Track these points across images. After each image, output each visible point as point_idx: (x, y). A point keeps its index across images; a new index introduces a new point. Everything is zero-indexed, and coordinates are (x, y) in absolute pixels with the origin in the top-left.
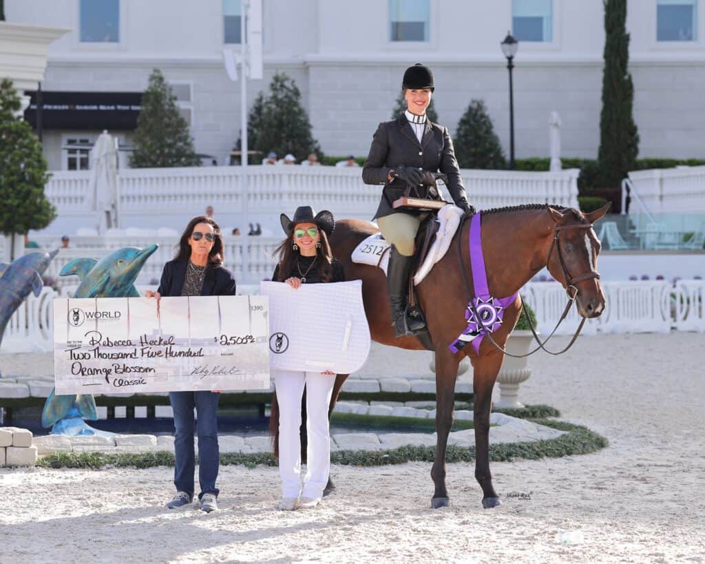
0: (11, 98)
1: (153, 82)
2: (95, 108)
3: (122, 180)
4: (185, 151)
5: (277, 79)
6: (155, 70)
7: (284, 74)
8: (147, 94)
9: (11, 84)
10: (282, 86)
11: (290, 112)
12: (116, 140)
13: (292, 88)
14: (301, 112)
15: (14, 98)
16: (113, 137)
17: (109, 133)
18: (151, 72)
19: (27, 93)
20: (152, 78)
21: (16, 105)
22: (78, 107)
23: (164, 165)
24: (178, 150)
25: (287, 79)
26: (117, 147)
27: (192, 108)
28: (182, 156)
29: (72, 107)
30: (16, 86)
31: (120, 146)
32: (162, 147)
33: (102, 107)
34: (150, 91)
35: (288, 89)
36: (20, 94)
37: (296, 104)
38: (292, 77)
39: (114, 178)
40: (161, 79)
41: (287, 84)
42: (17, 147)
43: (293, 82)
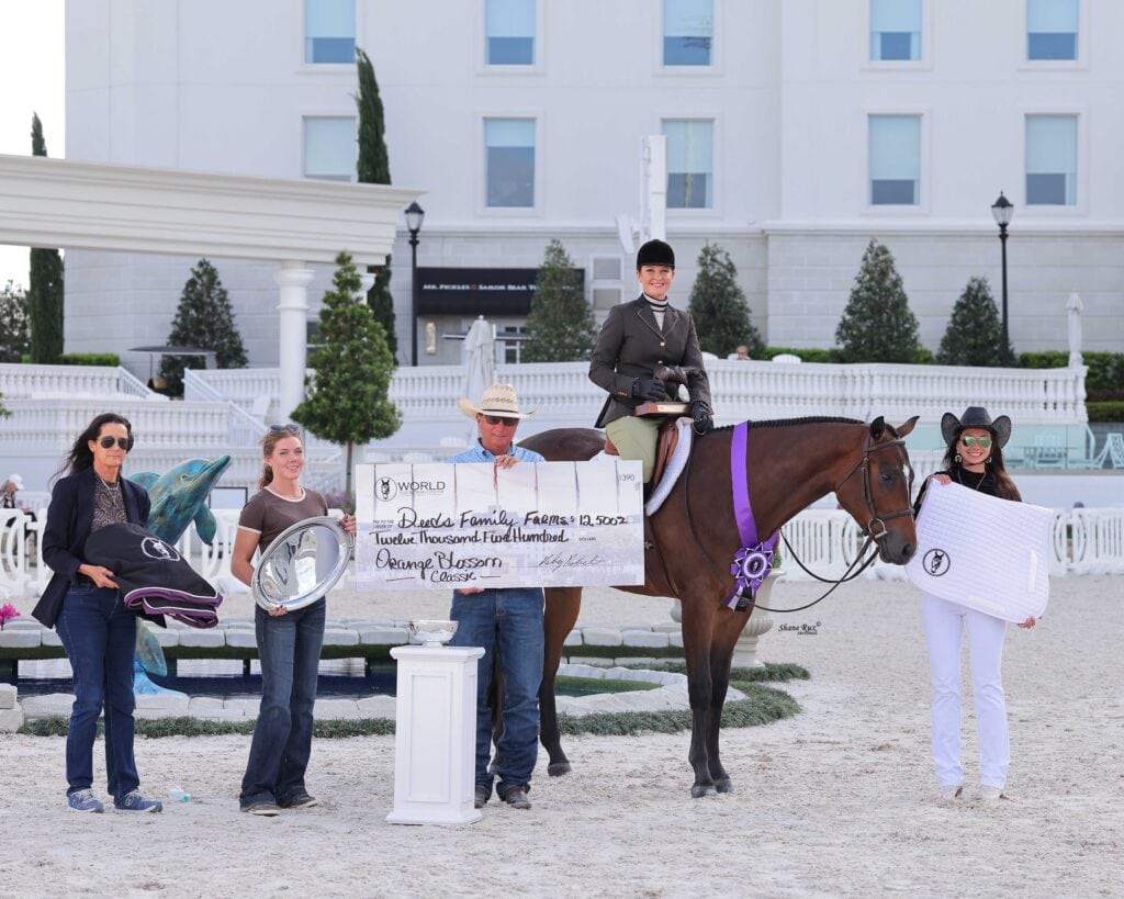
0: (349, 276)
1: (552, 255)
2: (502, 288)
3: (500, 377)
4: (590, 341)
5: (706, 251)
6: (554, 241)
7: (715, 245)
8: (543, 270)
9: (349, 258)
10: (713, 260)
11: (722, 293)
12: (494, 327)
13: (725, 263)
14: (736, 293)
15: (353, 275)
16: (490, 323)
17: (485, 318)
18: (548, 243)
19: (371, 269)
20: (550, 250)
21: (355, 284)
22: (481, 287)
23: (562, 359)
24: (581, 340)
25: (719, 252)
26: (495, 336)
27: (622, 287)
28: (586, 348)
29: (474, 287)
30: (355, 260)
31: (498, 334)
32: (560, 336)
33: (511, 287)
34: (547, 266)
35: (721, 264)
36: (361, 271)
37: (730, 283)
38: (726, 249)
39: (491, 373)
40: (561, 252)
41: (719, 257)
42: (356, 336)
43: (727, 254)
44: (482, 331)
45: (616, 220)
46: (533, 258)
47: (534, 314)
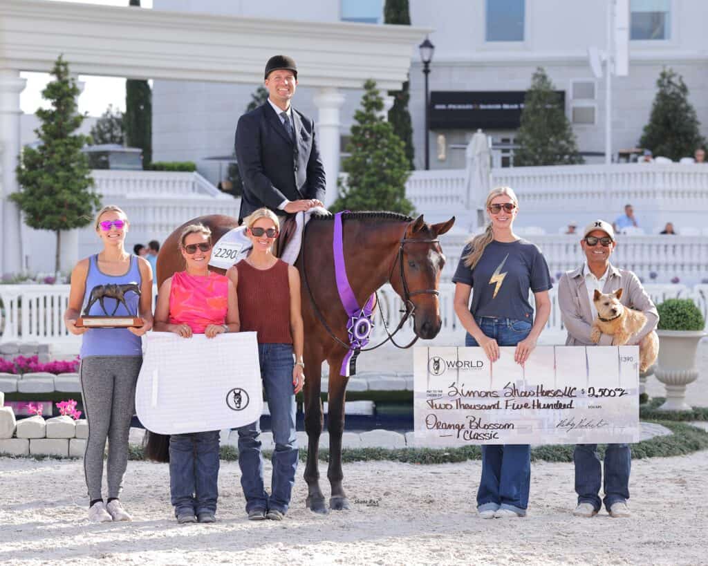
0: (373, 99)
1: (537, 80)
2: (498, 107)
3: (495, 179)
4: (567, 149)
5: (663, 75)
6: (539, 69)
7: (671, 70)
8: (530, 92)
9: (374, 85)
10: (670, 82)
11: (676, 109)
12: (490, 139)
13: (679, 84)
14: (688, 109)
15: (377, 98)
16: (487, 136)
17: (483, 132)
18: (534, 70)
19: (391, 93)
20: (536, 76)
21: (379, 105)
22: (482, 107)
23: (546, 163)
24: (561, 148)
25: (674, 75)
26: (490, 146)
27: (596, 105)
28: (565, 154)
29: (476, 106)
30: (379, 86)
31: (494, 144)
32: (545, 145)
33: (506, 106)
34: (533, 89)
35: (675, 85)
36: (383, 95)
37: (683, 100)
38: (680, 73)
39: (488, 176)
40: (544, 77)
41: (674, 80)
42: (379, 146)
43: (681, 78)
44: (480, 141)
45: (588, 51)
46: (522, 83)
47: (523, 128)
